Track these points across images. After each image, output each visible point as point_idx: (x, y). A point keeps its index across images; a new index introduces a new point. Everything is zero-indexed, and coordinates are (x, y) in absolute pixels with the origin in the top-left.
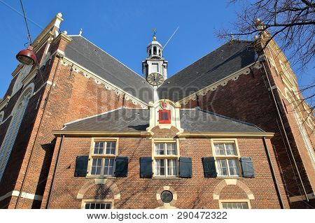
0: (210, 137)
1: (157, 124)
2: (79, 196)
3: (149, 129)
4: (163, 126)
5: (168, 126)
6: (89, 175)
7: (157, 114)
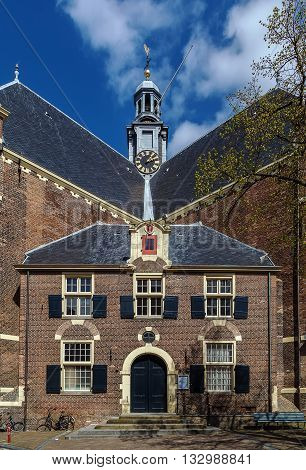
0: (201, 273)
1: (140, 255)
2: (58, 337)
3: (130, 263)
4: (146, 258)
5: (153, 258)
6: (65, 315)
7: (140, 241)
